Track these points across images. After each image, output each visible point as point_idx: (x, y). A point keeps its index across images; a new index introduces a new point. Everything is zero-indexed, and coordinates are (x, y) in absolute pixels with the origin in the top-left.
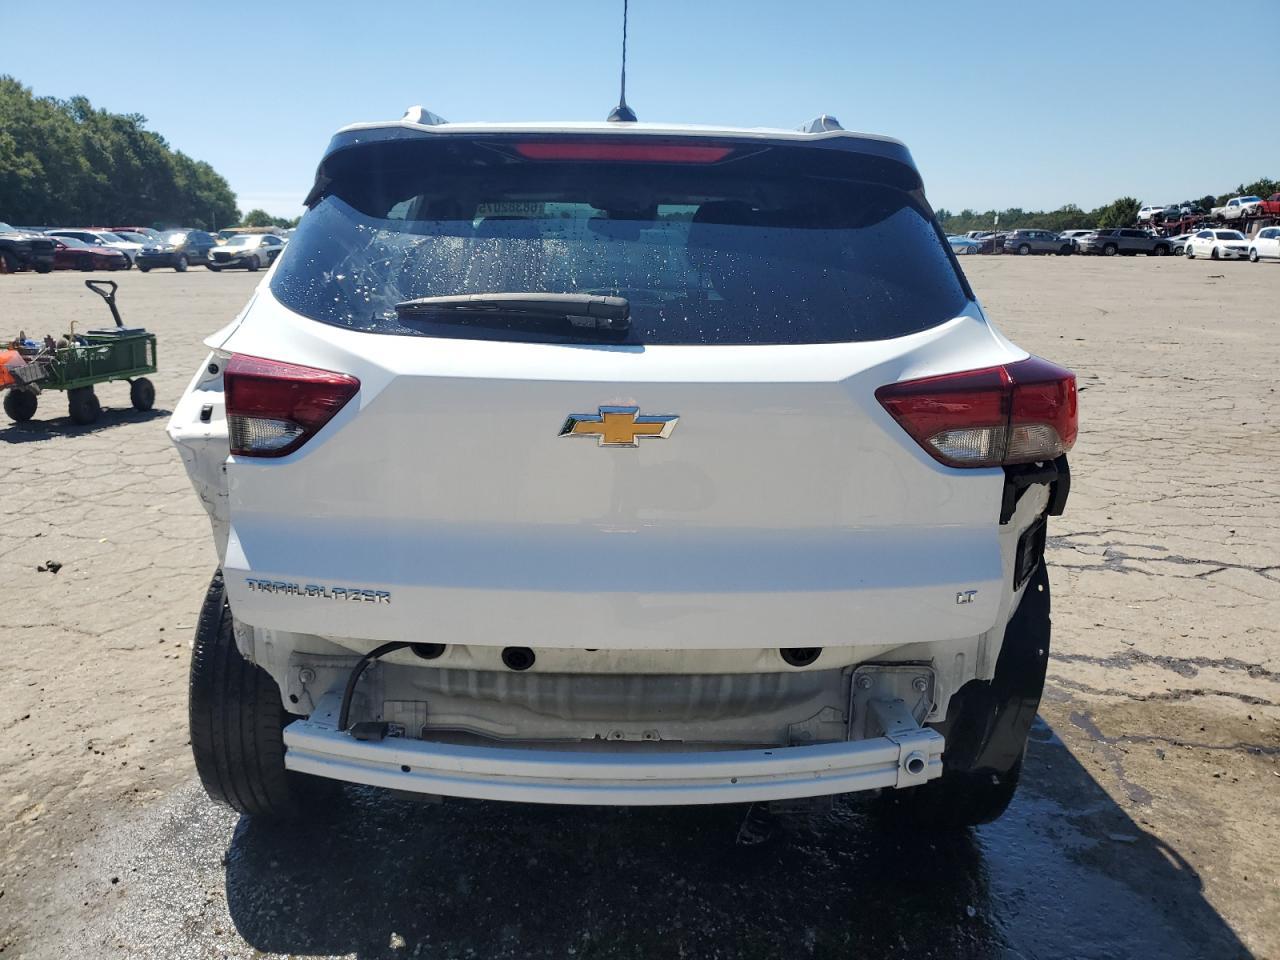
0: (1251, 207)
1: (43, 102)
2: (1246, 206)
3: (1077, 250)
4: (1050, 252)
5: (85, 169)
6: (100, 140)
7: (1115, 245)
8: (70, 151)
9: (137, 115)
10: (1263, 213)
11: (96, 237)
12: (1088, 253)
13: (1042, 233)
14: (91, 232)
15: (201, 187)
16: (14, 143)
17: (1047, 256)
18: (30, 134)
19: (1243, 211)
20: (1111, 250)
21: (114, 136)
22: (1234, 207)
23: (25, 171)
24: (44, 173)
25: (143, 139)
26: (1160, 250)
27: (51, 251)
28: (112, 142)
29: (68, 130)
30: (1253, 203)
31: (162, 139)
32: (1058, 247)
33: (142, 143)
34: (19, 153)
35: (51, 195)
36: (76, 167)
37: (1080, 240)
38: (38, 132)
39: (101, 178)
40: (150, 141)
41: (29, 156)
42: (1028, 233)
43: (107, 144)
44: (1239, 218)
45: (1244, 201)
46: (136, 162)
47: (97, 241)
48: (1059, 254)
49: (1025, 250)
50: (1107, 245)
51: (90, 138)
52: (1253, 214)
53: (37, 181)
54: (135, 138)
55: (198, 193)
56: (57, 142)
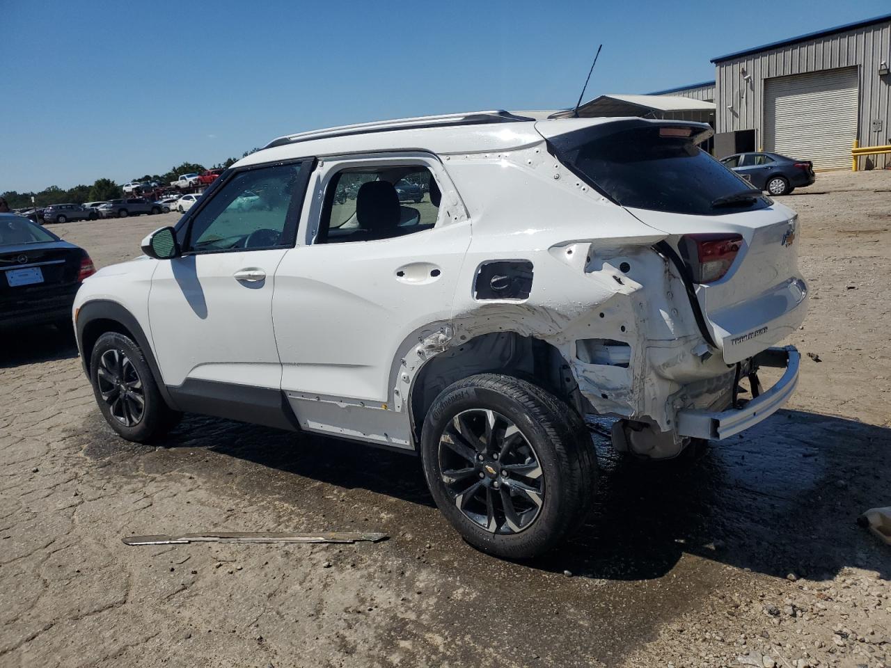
0: (194, 180)
2: (191, 179)
3: (100, 215)
4: (80, 219)
7: (126, 210)
10: (202, 183)
12: (108, 217)
13: (72, 206)
17: (79, 223)
19: (190, 183)
20: (123, 213)
22: (184, 180)
26: (156, 210)
30: (194, 178)
32: (87, 215)
37: (100, 208)
42: (61, 207)
44: (189, 187)
45: (189, 177)
48: (87, 219)
49: (62, 219)
50: (121, 210)
52: (197, 184)
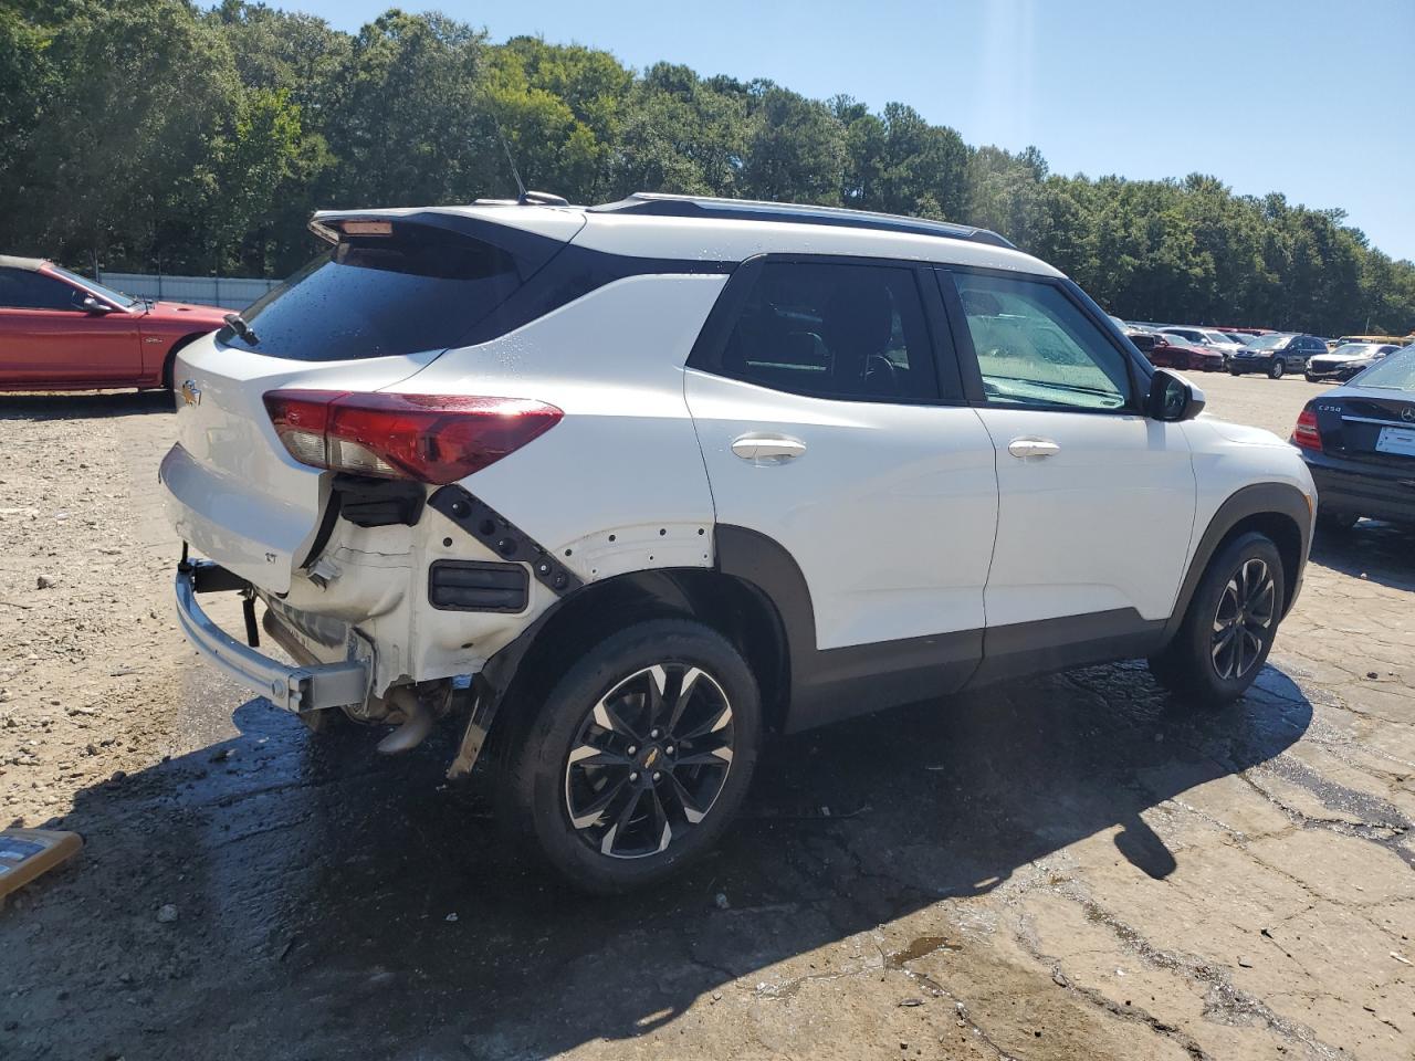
1: (1239, 202)
5: (1258, 269)
6: (1284, 238)
8: (1249, 249)
9: (1337, 210)
11: (1204, 337)
14: (1202, 331)
15: (1391, 289)
16: (1194, 243)
18: (1214, 234)
21: (1301, 234)
23: (1198, 270)
24: (1214, 272)
25: (1334, 237)
27: (1150, 348)
28: (1296, 241)
29: (1253, 229)
31: (1363, 235)
33: (1331, 241)
34: (1196, 252)
35: (1217, 295)
36: (1251, 265)
38: (1222, 232)
39: (1274, 278)
40: (1342, 237)
41: (1206, 255)
43: (1291, 242)
46: (1318, 261)
47: (1204, 340)
51: (1274, 236)
53: (1205, 281)
54: (1324, 236)
55: (1386, 296)
56: (1239, 241)
